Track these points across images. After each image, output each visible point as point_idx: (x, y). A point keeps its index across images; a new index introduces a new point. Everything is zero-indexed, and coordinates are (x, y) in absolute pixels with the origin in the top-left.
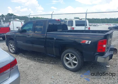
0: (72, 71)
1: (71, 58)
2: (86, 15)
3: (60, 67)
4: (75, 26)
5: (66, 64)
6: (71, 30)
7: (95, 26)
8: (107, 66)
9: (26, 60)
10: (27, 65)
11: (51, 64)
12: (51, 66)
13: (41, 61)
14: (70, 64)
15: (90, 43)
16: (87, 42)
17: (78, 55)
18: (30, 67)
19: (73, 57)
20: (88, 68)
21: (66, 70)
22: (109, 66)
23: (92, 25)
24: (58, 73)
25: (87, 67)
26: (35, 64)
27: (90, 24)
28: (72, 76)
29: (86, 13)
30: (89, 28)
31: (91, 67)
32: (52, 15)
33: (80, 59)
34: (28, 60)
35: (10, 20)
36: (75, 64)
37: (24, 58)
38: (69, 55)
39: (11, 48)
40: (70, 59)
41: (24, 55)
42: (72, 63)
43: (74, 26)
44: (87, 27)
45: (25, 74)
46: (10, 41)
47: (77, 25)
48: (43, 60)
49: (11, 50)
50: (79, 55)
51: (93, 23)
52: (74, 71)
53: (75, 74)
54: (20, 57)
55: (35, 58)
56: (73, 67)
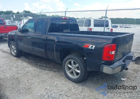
0: (74, 82)
1: (74, 65)
2: (106, 12)
3: (62, 75)
4: (94, 27)
5: (68, 73)
6: (88, 31)
7: (127, 27)
8: (122, 79)
9: (26, 65)
10: (25, 71)
11: (53, 71)
12: (51, 74)
13: (44, 67)
14: (72, 73)
15: (93, 49)
16: (90, 47)
17: (80, 62)
18: (27, 73)
19: (75, 65)
20: (97, 80)
21: (68, 80)
22: (124, 79)
23: (123, 26)
24: (56, 83)
25: (95, 78)
26: (34, 70)
27: (120, 25)
28: (72, 88)
29: (106, 11)
30: (112, 30)
31: (101, 79)
32: (65, 12)
33: (83, 67)
34: (29, 65)
35: (21, 18)
36: (77, 74)
37: (25, 62)
38: (71, 62)
39: (13, 51)
40: (72, 66)
41: (26, 58)
42: (74, 72)
43: (92, 26)
44: (109, 29)
45: (17, 81)
46: (12, 42)
47: (95, 25)
48: (46, 66)
49: (13, 53)
50: (82, 62)
51: (125, 24)
52: (76, 81)
53: (76, 86)
54: (21, 61)
55: (38, 63)
56: (75, 77)
